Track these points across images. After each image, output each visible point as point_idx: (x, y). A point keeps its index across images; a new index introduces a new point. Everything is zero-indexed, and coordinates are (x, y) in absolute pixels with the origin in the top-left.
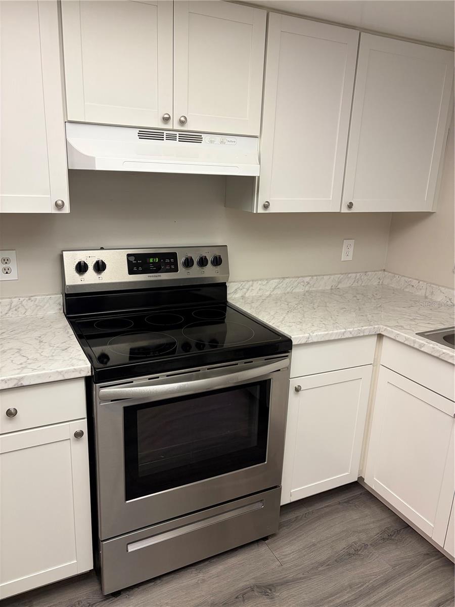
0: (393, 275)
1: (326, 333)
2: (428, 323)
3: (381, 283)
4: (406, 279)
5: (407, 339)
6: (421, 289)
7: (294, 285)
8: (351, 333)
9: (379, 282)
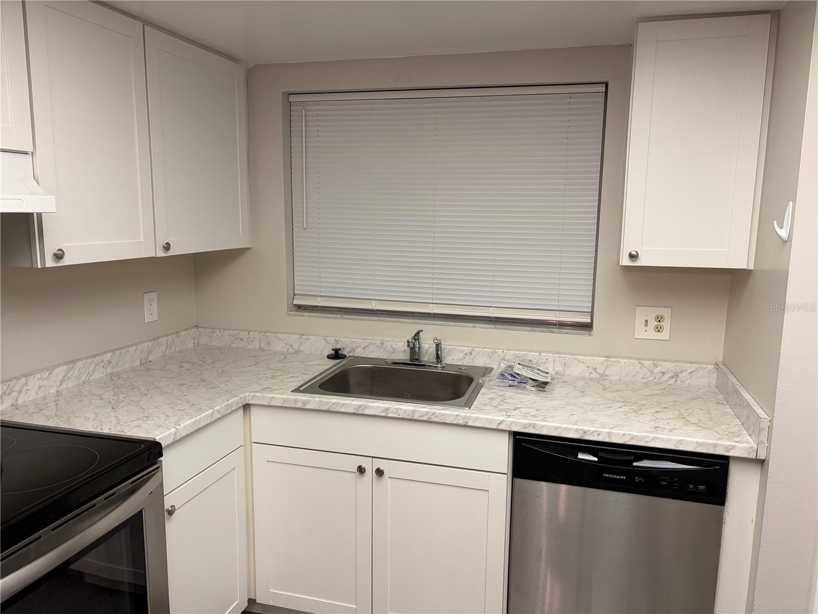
0: (212, 330)
1: (193, 420)
2: (292, 377)
3: (196, 343)
4: (231, 332)
5: (285, 400)
6: (253, 341)
7: (90, 370)
8: (219, 412)
9: (194, 343)
